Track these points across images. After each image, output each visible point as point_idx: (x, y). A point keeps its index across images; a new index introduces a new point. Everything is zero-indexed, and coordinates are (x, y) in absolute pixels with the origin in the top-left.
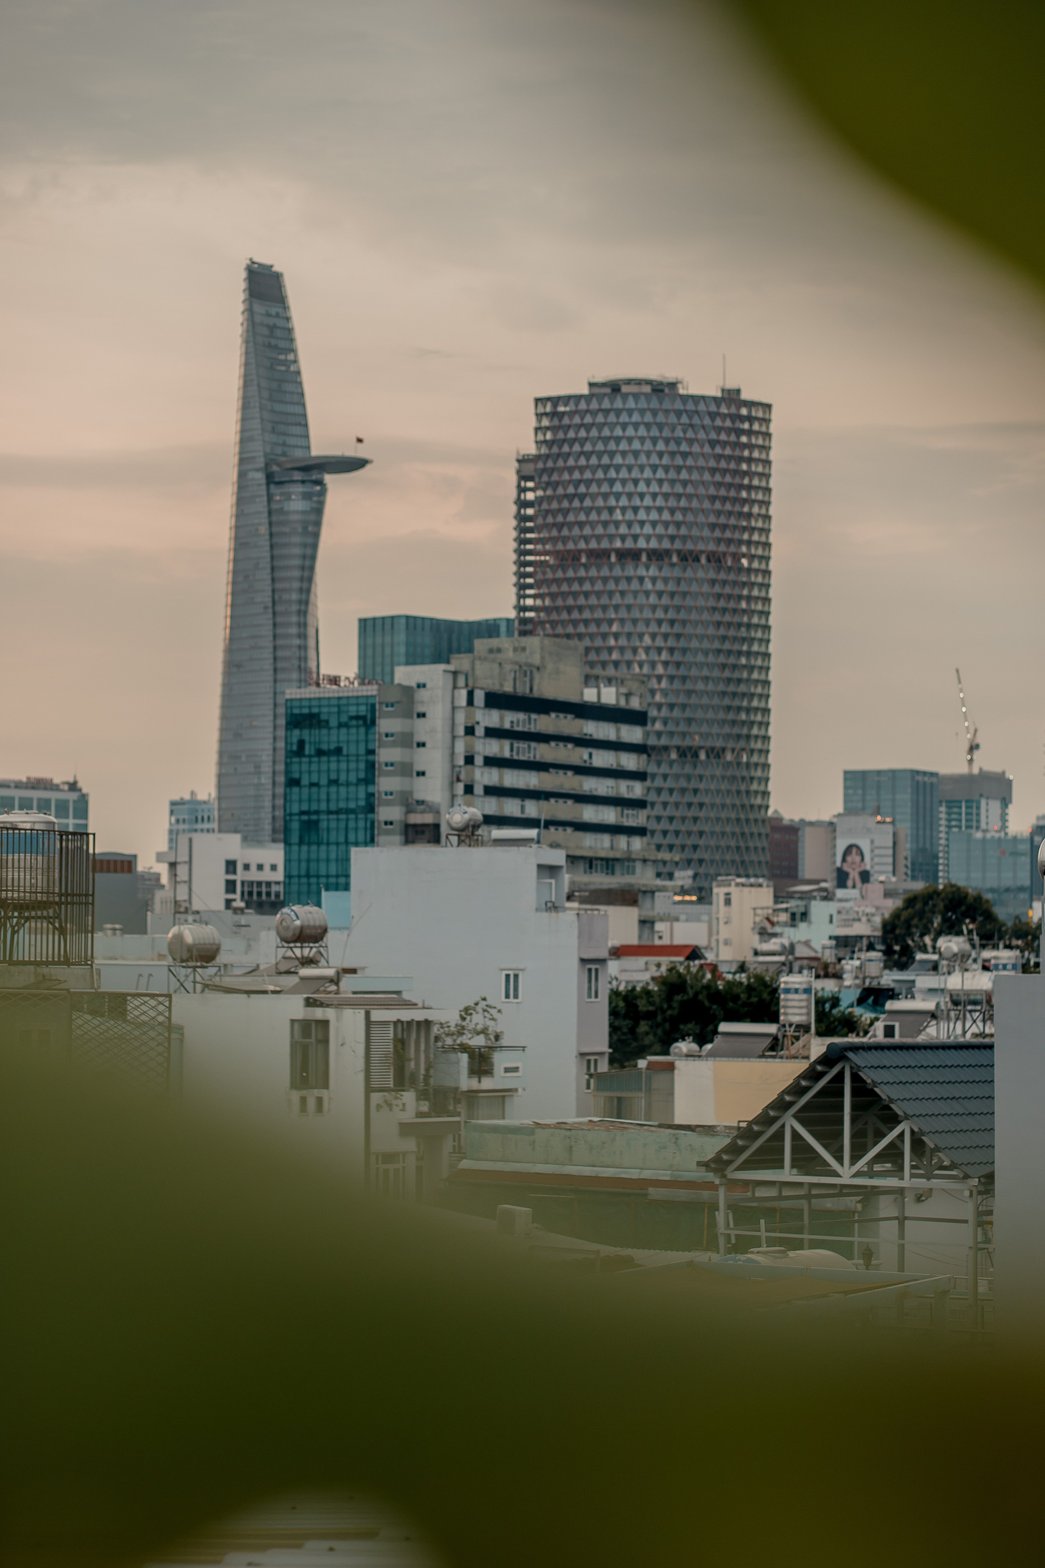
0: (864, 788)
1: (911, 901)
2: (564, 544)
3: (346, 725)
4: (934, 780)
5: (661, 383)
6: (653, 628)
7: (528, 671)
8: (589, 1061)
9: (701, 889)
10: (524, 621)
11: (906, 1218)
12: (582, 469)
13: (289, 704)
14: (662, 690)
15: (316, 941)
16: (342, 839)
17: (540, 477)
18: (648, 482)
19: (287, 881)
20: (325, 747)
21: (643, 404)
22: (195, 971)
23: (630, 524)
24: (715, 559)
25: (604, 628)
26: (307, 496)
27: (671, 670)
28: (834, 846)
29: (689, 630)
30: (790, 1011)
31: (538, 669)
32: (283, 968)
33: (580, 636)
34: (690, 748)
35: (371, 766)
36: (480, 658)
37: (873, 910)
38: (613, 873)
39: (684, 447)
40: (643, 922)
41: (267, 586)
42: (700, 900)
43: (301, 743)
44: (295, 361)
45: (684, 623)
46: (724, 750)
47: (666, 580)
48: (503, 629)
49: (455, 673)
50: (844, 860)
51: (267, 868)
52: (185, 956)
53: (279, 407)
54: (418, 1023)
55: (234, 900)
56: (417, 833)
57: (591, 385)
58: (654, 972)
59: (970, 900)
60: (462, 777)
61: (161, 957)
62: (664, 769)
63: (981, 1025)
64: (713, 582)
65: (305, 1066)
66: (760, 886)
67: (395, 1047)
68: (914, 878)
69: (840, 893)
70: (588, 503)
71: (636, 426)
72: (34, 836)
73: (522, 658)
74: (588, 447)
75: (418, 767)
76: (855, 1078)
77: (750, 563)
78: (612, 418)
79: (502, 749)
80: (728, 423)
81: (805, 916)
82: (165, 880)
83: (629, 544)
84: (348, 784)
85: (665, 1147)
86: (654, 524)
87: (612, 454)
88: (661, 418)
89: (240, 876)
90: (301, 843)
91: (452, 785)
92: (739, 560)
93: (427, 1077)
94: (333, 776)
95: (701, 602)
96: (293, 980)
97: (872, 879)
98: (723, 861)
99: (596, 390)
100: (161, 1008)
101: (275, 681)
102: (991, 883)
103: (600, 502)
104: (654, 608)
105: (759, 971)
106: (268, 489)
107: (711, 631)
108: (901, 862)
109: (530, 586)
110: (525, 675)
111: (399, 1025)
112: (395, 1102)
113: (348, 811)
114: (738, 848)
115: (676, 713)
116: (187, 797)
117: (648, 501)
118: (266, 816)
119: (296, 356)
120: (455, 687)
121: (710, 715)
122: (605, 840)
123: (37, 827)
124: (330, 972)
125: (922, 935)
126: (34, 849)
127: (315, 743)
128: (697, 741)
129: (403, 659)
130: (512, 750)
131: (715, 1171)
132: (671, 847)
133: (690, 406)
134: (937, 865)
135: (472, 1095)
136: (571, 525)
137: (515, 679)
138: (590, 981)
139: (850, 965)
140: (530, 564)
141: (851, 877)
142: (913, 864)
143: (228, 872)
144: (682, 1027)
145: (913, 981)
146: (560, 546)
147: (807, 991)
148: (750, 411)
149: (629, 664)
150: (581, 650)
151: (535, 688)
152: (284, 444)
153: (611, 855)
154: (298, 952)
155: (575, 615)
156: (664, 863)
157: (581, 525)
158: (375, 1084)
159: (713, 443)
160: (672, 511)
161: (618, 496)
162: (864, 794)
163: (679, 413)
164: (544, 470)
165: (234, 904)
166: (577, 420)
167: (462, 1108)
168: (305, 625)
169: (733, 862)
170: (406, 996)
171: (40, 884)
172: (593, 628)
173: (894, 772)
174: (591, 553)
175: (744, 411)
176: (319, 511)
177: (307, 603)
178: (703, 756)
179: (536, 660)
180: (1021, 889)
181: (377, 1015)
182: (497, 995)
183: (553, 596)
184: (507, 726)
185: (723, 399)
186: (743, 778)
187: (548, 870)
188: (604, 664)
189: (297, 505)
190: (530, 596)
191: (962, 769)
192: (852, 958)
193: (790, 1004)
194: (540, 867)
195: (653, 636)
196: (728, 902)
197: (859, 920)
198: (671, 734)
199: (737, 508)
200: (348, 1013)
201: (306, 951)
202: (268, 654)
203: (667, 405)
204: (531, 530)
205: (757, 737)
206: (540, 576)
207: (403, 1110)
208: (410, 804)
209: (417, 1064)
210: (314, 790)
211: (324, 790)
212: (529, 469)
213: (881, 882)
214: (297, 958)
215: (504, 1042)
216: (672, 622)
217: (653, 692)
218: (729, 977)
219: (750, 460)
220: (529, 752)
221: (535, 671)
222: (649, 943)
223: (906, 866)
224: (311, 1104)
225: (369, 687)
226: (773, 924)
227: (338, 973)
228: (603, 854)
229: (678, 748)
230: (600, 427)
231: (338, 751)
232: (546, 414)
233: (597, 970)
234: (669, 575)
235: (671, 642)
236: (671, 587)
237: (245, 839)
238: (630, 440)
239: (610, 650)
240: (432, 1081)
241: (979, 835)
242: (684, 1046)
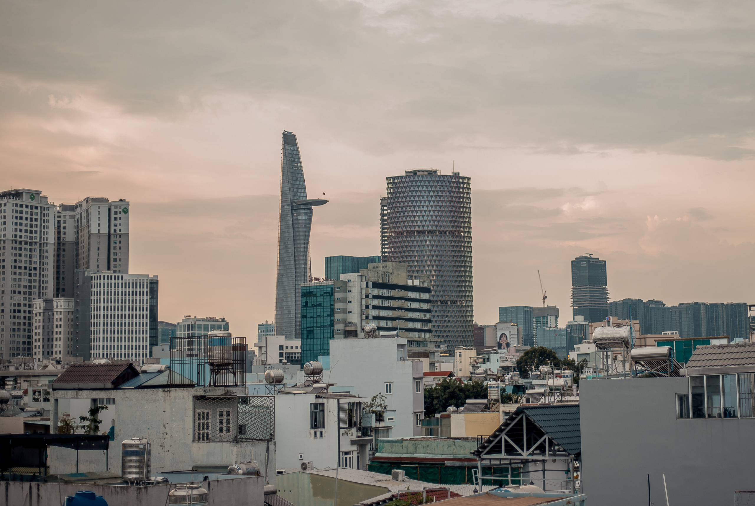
0: (506, 313)
1: (527, 353)
2: (398, 229)
3: (323, 295)
4: (531, 310)
5: (431, 171)
6: (430, 258)
7: (388, 275)
8: (417, 415)
9: (450, 351)
10: (384, 257)
11: (545, 470)
12: (404, 202)
13: (302, 289)
14: (434, 280)
15: (319, 374)
16: (322, 337)
17: (389, 205)
18: (427, 207)
19: (302, 352)
20: (315, 304)
21: (425, 179)
22: (275, 386)
23: (421, 221)
24: (452, 233)
25: (413, 259)
26: (306, 214)
27: (437, 273)
28: (497, 334)
29: (443, 258)
30: (491, 394)
31: (391, 274)
32: (307, 384)
33: (404, 262)
34: (444, 301)
35: (332, 310)
36: (370, 270)
37: (512, 357)
38: (419, 346)
39: (440, 194)
40: (431, 364)
41: (292, 246)
42: (450, 355)
43: (307, 302)
44: (301, 166)
45: (441, 256)
46: (457, 301)
47: (435, 241)
48: (377, 260)
49: (361, 276)
50: (500, 339)
51: (294, 348)
52: (271, 381)
53: (295, 182)
54: (357, 403)
55: (283, 360)
56: (349, 334)
57: (406, 172)
58: (436, 381)
59: (548, 352)
60: (365, 313)
61: (260, 381)
62: (435, 308)
63: (560, 397)
64: (451, 241)
65: (316, 420)
66: (472, 349)
67: (348, 412)
68: (525, 345)
69: (499, 351)
70: (406, 214)
71: (423, 186)
72: (224, 339)
73: (385, 270)
74: (406, 194)
75: (349, 310)
76: (527, 419)
77: (464, 234)
78: (414, 184)
79: (379, 303)
80: (455, 185)
81: (488, 360)
82: (257, 353)
83: (421, 228)
84: (324, 317)
85: (451, 446)
86: (430, 221)
87: (414, 197)
88: (431, 184)
89: (285, 351)
90: (307, 338)
91: (361, 316)
92: (460, 233)
93: (360, 423)
94: (318, 314)
95: (447, 248)
96: (310, 389)
97: (510, 346)
98: (457, 341)
99: (408, 174)
100: (271, 401)
101: (296, 280)
102: (553, 346)
103: (410, 214)
104: (430, 251)
105: (476, 380)
106: (292, 212)
107: (451, 258)
108: (521, 339)
109: (386, 244)
110: (387, 276)
111: (350, 404)
112: (349, 432)
113: (323, 327)
114: (463, 336)
115: (439, 288)
116: (264, 323)
117: (427, 213)
118: (293, 329)
119: (301, 164)
120: (361, 281)
121: (452, 288)
122: (416, 334)
123: (224, 335)
124: (324, 385)
125: (531, 365)
126: (224, 344)
127: (312, 302)
128: (447, 298)
129: (341, 271)
130: (382, 303)
131: (477, 455)
132: (439, 336)
133: (442, 179)
134: (533, 340)
135: (376, 430)
136: (400, 222)
137: (383, 278)
138: (417, 386)
139: (507, 377)
140: (386, 236)
141: (503, 345)
142: (524, 340)
143: (280, 350)
144: (449, 401)
145: (532, 382)
146: (397, 230)
147: (498, 387)
148: (463, 180)
149: (422, 271)
150: (406, 266)
151: (390, 281)
152: (297, 196)
153: (419, 340)
154: (312, 378)
155: (403, 254)
156: (437, 342)
157: (404, 222)
158: (341, 426)
159: (450, 192)
160: (436, 217)
161: (417, 211)
162: (506, 315)
163: (438, 182)
164: (390, 203)
165: (283, 361)
166: (402, 185)
167: (373, 434)
168: (306, 260)
169: (461, 341)
170: (351, 393)
171: (226, 357)
172: (409, 259)
173: (517, 307)
174: (408, 232)
175: (461, 180)
176: (310, 219)
177: (307, 252)
178: (449, 303)
179: (391, 271)
180: (563, 348)
181: (342, 401)
182: (384, 393)
183: (394, 248)
184: (380, 294)
185: (453, 176)
186: (464, 311)
187: (400, 346)
188: (413, 271)
189: (302, 217)
190: (386, 248)
191: (541, 305)
192: (508, 375)
193: (491, 392)
194: (398, 345)
195: (431, 261)
196: (460, 355)
197: (508, 360)
198: (438, 296)
199: (459, 215)
200: (331, 400)
201: (315, 378)
202: (293, 271)
203: (433, 179)
204: (386, 224)
205: (468, 296)
206: (390, 241)
207: (352, 435)
208: (346, 323)
209: (356, 418)
210: (312, 319)
211: (315, 319)
212: (385, 202)
213: (515, 347)
214: (312, 381)
215: (388, 409)
216: (437, 256)
217: (431, 281)
218: (466, 382)
219: (463, 198)
220: (389, 304)
221: (390, 274)
222: (433, 371)
223: (522, 341)
224: (318, 434)
225: (331, 282)
226: (477, 363)
227: (327, 385)
228: (416, 340)
229: (440, 301)
230: (410, 187)
231: (320, 305)
232: (391, 183)
233: (419, 382)
234: (436, 239)
235: (437, 263)
236: (437, 243)
237: (286, 338)
238: (421, 191)
239: (415, 266)
240: (362, 424)
241: (548, 329)
242: (452, 408)
